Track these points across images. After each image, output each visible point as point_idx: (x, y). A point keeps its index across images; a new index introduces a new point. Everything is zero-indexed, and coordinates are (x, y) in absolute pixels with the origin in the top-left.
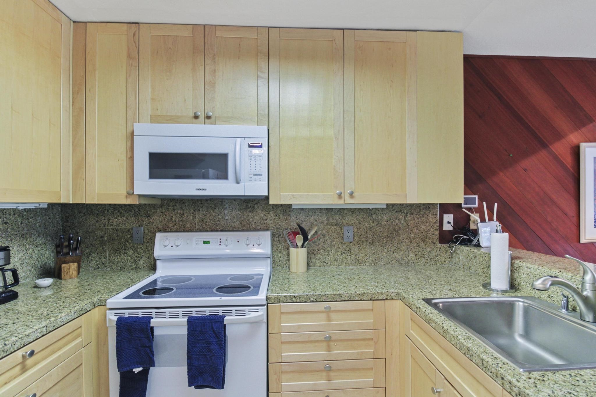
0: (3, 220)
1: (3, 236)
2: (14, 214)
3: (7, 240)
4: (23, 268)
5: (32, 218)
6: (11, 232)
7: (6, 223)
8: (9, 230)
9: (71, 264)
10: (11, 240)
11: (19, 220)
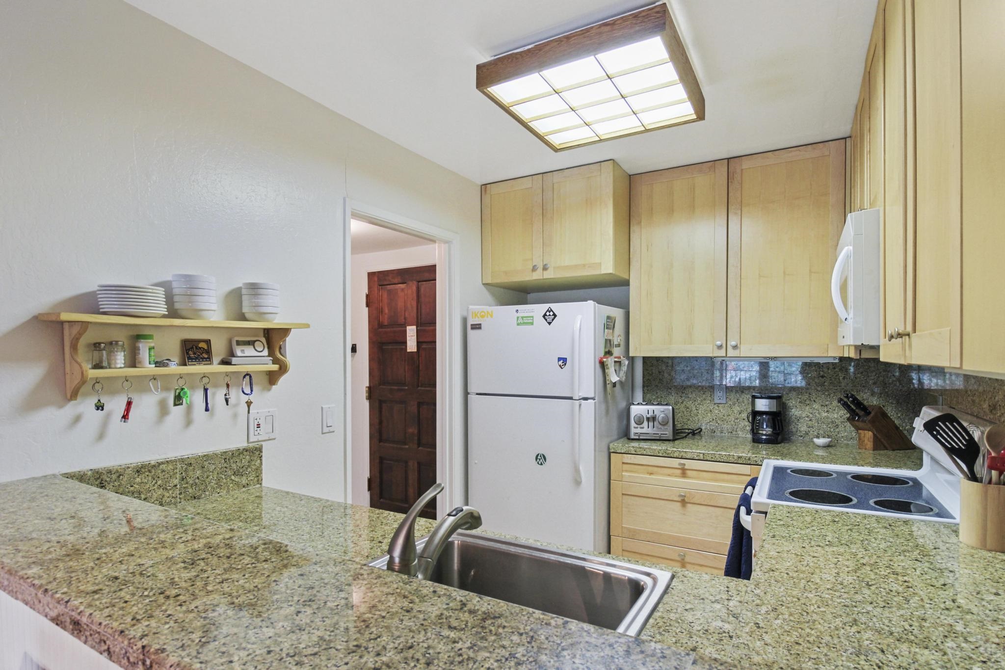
0: (819, 374)
1: (819, 389)
2: (834, 368)
3: (824, 394)
4: (845, 427)
5: (862, 373)
6: (829, 386)
7: (823, 377)
8: (826, 384)
9: (866, 432)
10: (829, 395)
11: (840, 375)
